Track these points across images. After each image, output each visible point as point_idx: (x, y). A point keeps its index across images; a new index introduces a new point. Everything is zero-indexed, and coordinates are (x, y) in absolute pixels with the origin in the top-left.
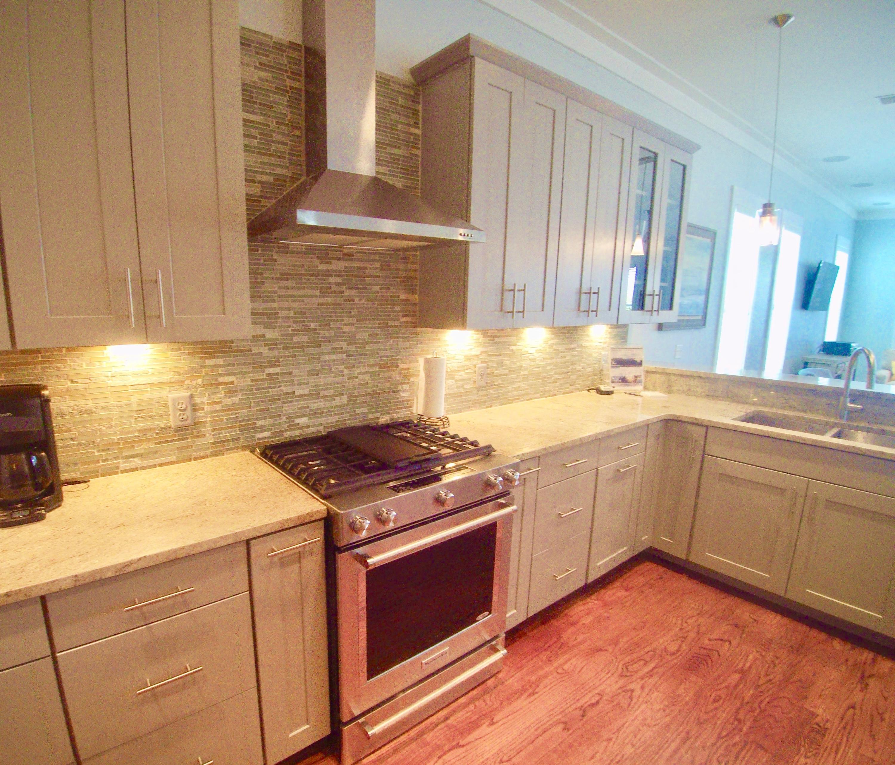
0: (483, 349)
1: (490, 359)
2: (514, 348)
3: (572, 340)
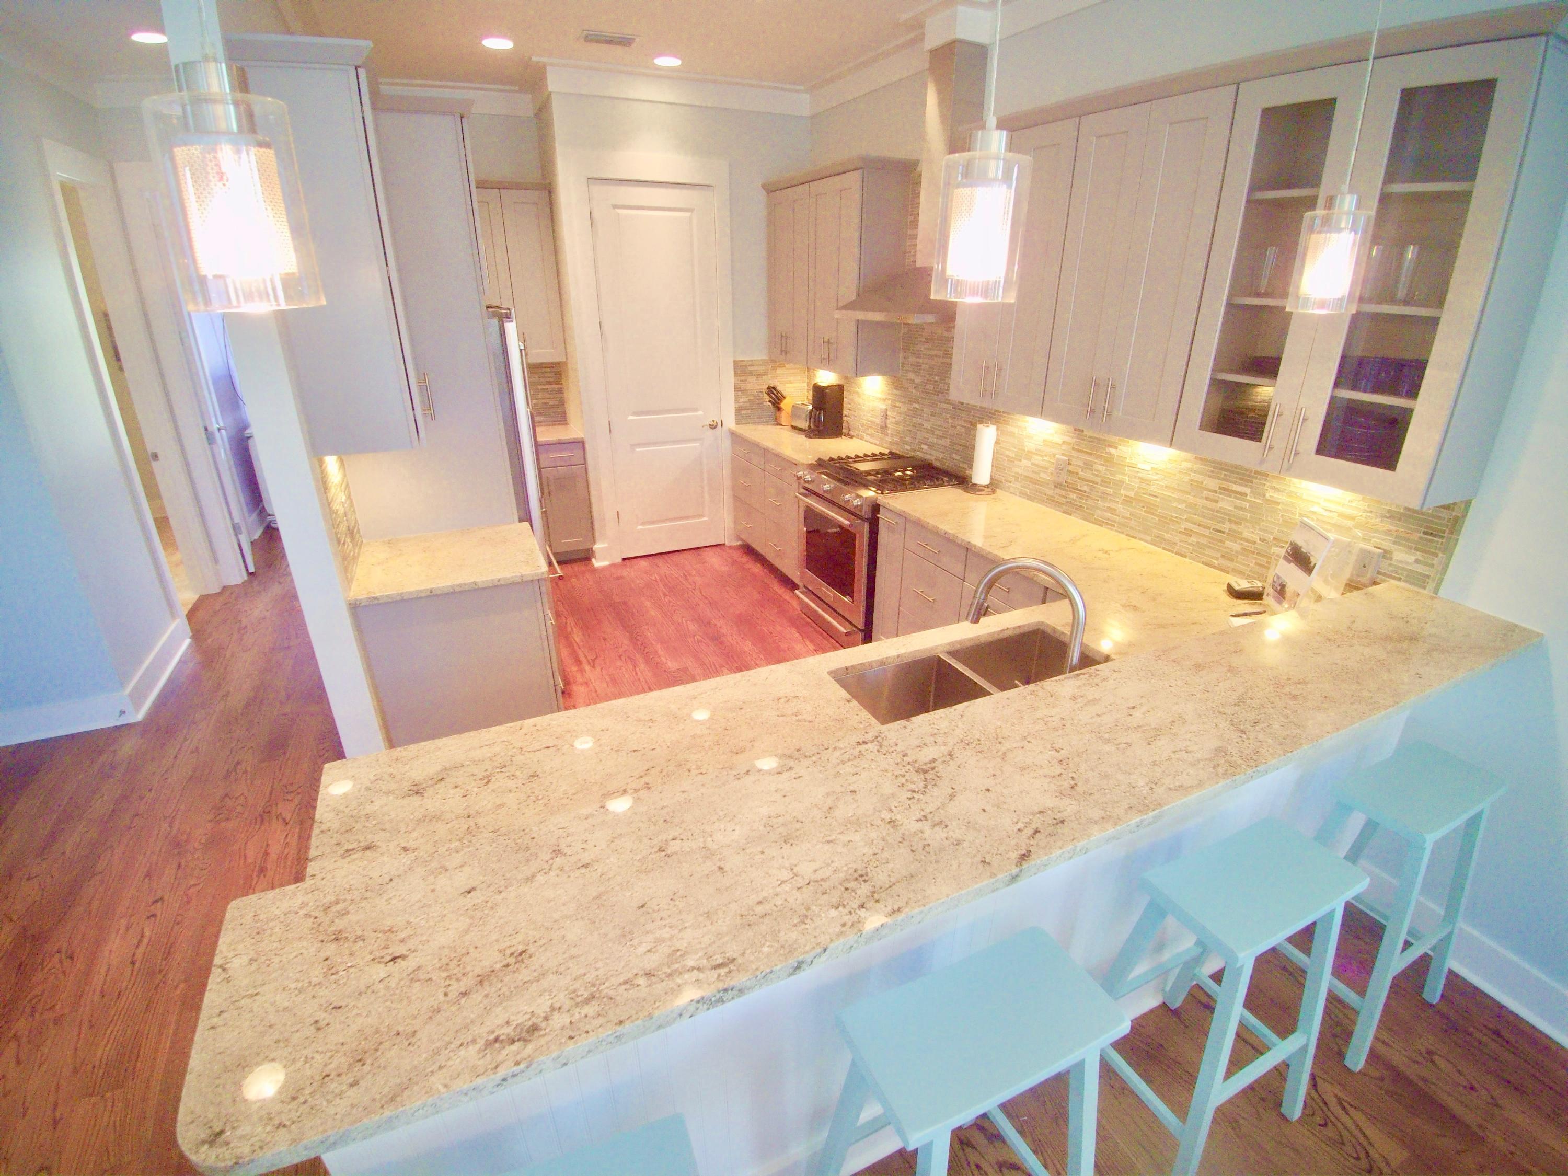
0: (1067, 439)
1: (1074, 454)
2: (1112, 451)
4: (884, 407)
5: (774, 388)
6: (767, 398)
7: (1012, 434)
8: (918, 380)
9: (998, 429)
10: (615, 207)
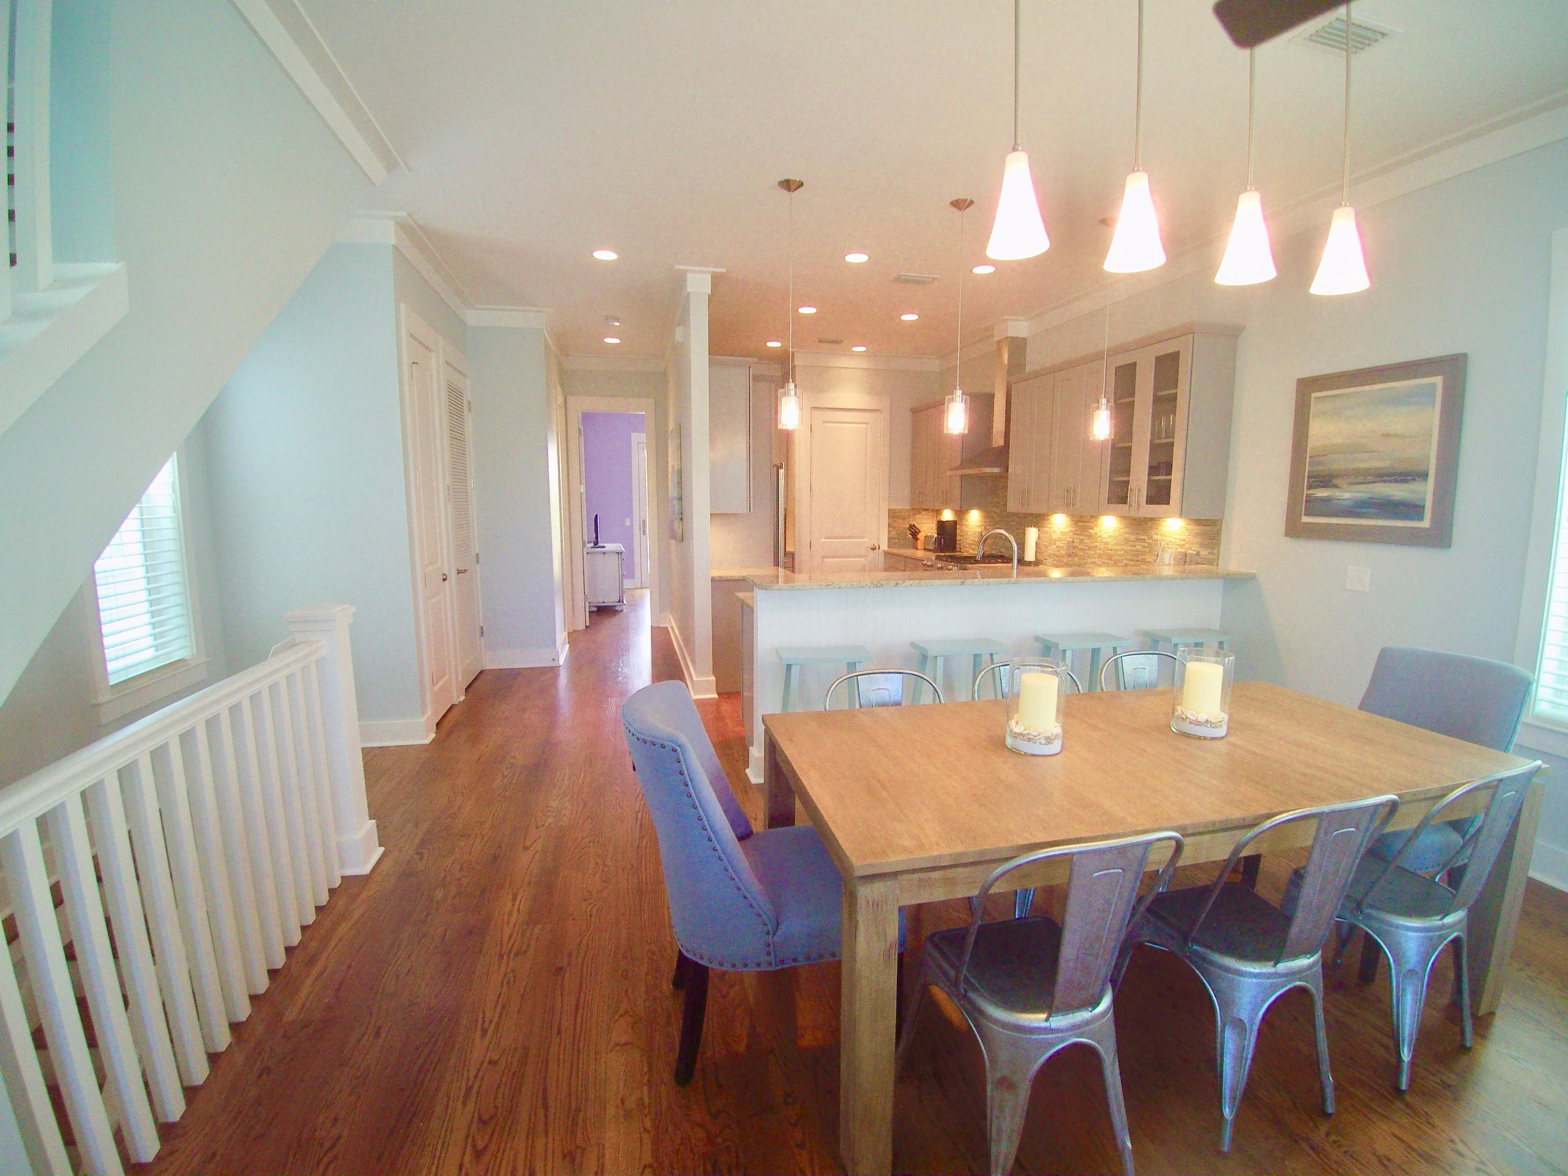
0: (1071, 529)
1: (1075, 536)
2: (1091, 531)
3: (1145, 532)
4: (980, 530)
5: (914, 526)
6: (909, 532)
7: (1046, 532)
8: (998, 511)
9: (1039, 531)
10: (824, 422)
